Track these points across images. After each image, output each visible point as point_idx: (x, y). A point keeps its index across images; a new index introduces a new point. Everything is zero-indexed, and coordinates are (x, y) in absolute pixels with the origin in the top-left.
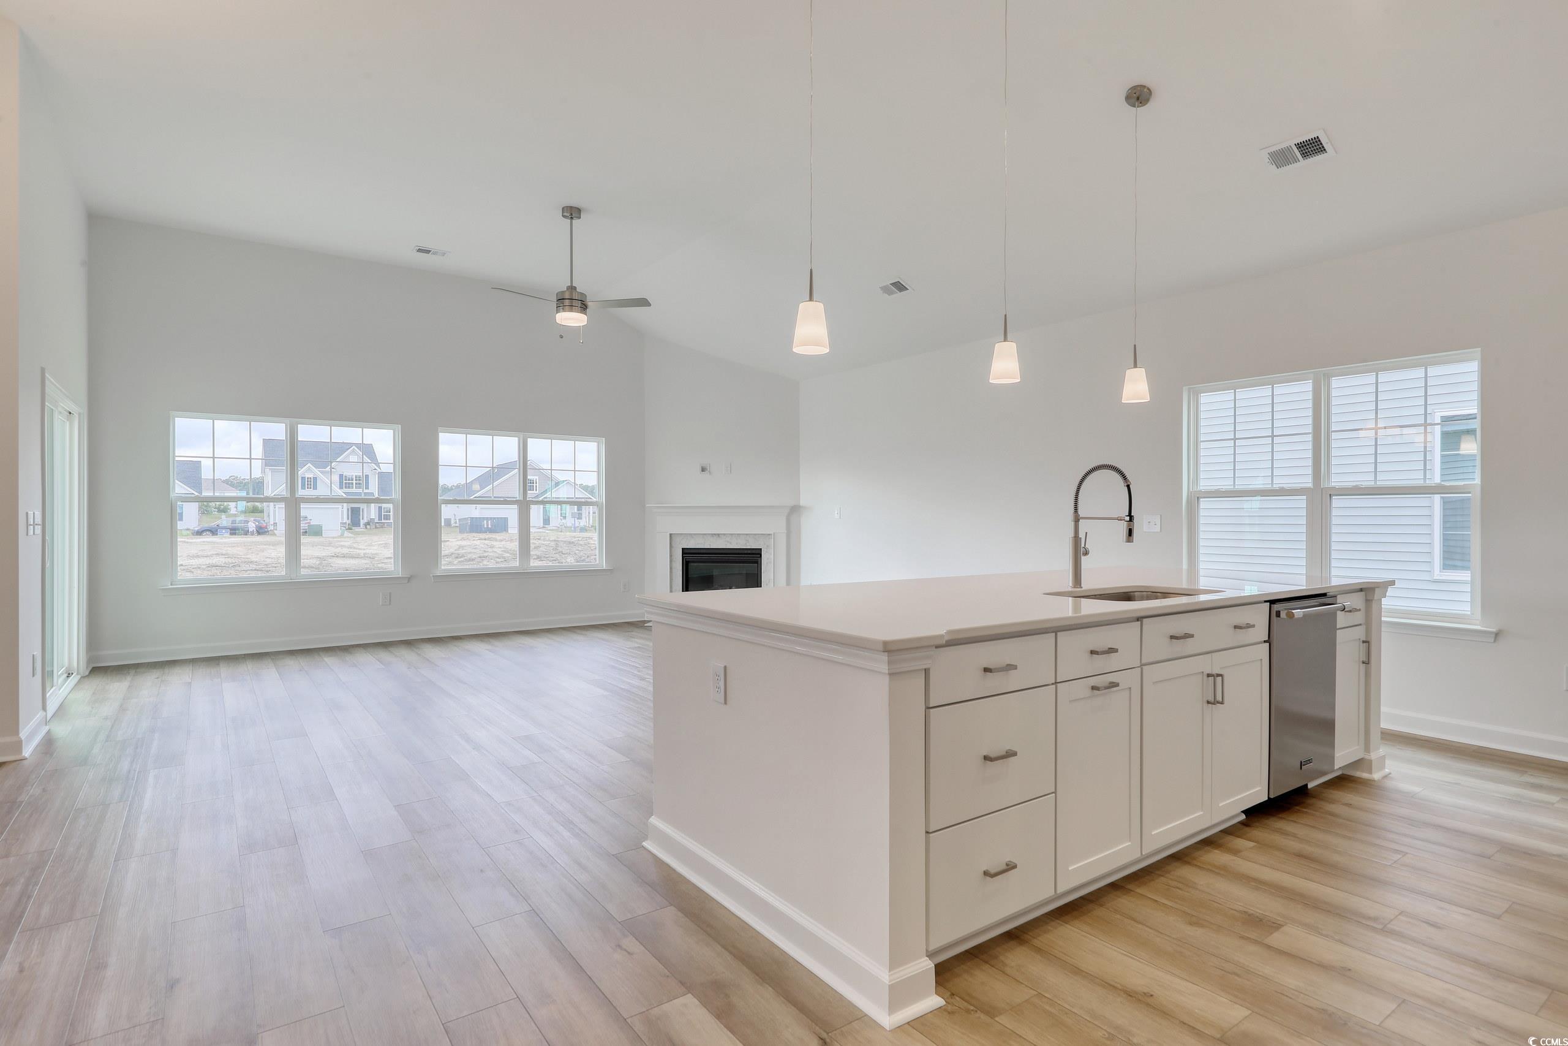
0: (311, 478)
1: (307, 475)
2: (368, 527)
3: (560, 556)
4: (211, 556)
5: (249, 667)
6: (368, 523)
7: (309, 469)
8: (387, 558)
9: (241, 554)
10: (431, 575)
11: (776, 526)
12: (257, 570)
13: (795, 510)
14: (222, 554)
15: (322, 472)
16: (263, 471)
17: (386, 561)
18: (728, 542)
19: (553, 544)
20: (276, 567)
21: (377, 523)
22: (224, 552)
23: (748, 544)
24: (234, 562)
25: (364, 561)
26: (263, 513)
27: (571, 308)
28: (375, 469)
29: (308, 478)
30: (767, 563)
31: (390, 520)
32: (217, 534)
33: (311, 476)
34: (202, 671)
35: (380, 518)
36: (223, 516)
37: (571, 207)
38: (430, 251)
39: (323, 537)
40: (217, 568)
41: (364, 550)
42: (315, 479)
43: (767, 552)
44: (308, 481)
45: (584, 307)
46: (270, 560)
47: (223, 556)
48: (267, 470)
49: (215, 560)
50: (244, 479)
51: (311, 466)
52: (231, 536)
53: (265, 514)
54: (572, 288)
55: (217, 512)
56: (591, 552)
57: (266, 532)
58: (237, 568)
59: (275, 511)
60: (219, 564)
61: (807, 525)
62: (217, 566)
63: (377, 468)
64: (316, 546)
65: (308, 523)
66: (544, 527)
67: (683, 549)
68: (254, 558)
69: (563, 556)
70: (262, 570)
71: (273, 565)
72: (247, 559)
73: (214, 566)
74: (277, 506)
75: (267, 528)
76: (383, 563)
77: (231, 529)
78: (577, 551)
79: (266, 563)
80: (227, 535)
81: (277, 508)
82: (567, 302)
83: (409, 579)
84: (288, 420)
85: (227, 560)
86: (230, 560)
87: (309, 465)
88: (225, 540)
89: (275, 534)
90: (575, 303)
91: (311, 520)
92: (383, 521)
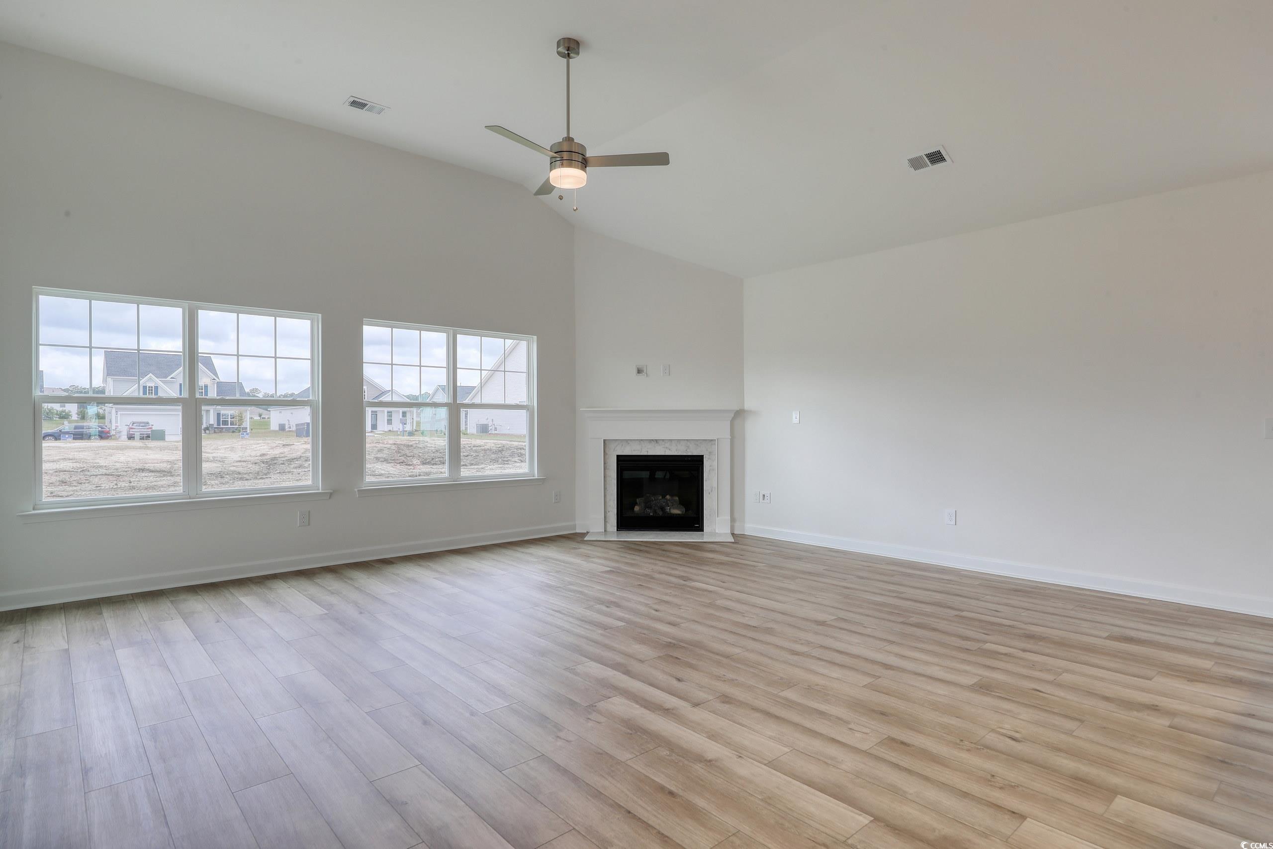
0: (152, 387)
1: (149, 384)
2: (207, 432)
3: (405, 458)
4: (58, 461)
5: (143, 613)
6: (207, 428)
7: (150, 379)
8: (237, 462)
9: (89, 459)
10: (356, 490)
11: (719, 431)
12: (109, 475)
13: (739, 414)
14: (69, 459)
15: (164, 382)
16: (105, 381)
17: (236, 464)
18: (667, 448)
19: (393, 447)
20: (126, 472)
21: (216, 428)
22: (71, 457)
23: (688, 450)
24: (82, 466)
25: (214, 465)
26: (105, 419)
27: (570, 163)
28: (214, 379)
29: (149, 387)
30: (709, 471)
31: (228, 425)
32: (60, 439)
33: (153, 385)
34: (80, 623)
35: (219, 424)
36: (66, 422)
37: (569, 39)
38: (365, 105)
39: (166, 442)
40: (65, 473)
41: (212, 453)
42: (156, 388)
43: (709, 459)
44: (149, 390)
45: (584, 163)
46: (120, 464)
47: (71, 461)
48: (109, 379)
49: (63, 465)
50: (84, 389)
51: (152, 375)
52: (74, 441)
53: (107, 420)
54: (569, 139)
55: (59, 418)
56: (435, 455)
57: (108, 437)
58: (87, 473)
59: (116, 418)
60: (67, 469)
61: (753, 430)
62: (65, 471)
63: (216, 378)
64: (164, 450)
65: (150, 428)
66: (372, 432)
67: (618, 456)
68: (102, 462)
69: (408, 458)
70: (113, 475)
71: (124, 469)
72: (96, 463)
73: (61, 471)
74: (119, 413)
75: (109, 433)
76: (234, 466)
77: (74, 435)
78: (420, 454)
79: (116, 467)
80: (71, 440)
81: (119, 415)
82: (565, 156)
83: (331, 495)
84: (186, 304)
85: (75, 465)
86: (78, 465)
87: (151, 374)
88: (69, 445)
89: (116, 439)
90: (575, 157)
91: (152, 425)
92: (221, 426)
